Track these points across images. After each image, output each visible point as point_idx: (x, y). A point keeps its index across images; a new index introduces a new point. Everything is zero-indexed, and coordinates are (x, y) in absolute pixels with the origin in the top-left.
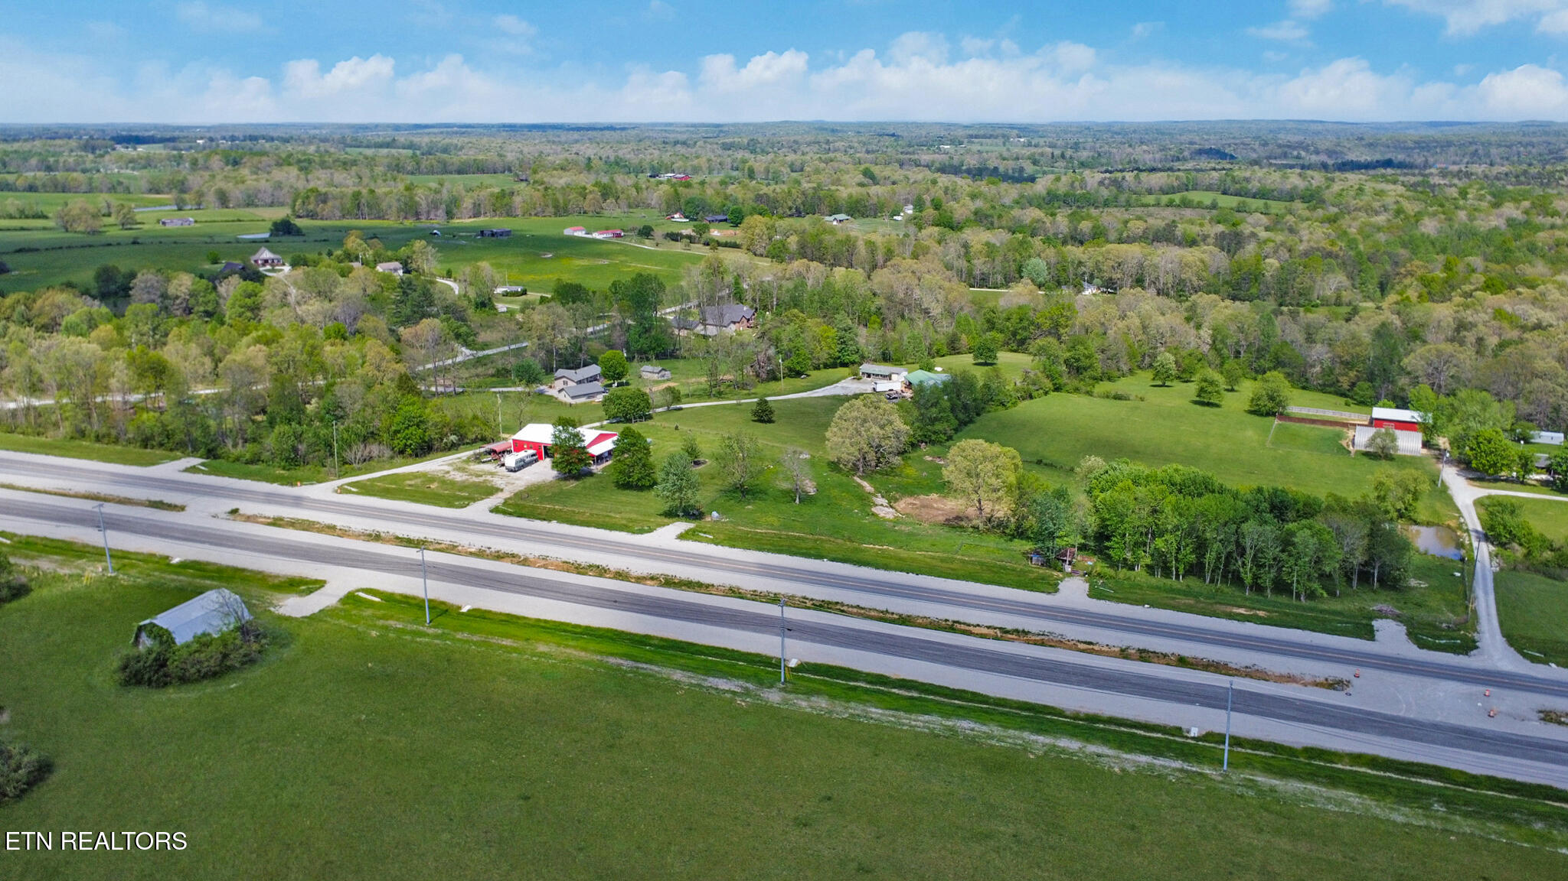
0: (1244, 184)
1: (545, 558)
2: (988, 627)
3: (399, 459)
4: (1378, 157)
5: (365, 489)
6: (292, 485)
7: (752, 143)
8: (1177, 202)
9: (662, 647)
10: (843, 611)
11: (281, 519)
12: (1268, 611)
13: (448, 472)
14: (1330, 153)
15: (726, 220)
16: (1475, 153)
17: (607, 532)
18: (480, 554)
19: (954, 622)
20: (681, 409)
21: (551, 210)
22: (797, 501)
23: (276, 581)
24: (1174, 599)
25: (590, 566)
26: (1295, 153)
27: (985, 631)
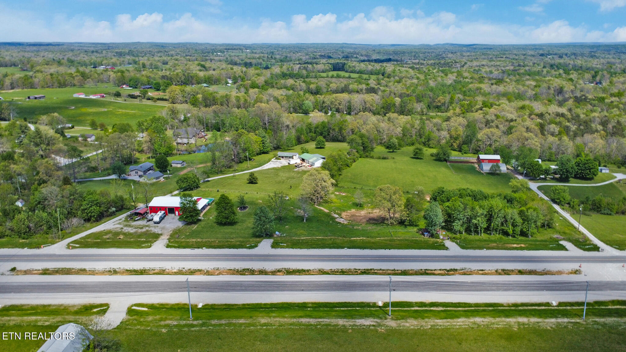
0: (354, 68)
1: (218, 269)
2: (440, 270)
3: (88, 225)
4: (385, 57)
5: (84, 244)
6: (38, 248)
7: (131, 52)
8: (335, 75)
9: (316, 307)
10: (376, 273)
11: (48, 270)
12: (524, 244)
13: (122, 228)
14: (367, 56)
15: (151, 88)
16: (415, 56)
17: (236, 250)
18: (180, 272)
19: (425, 270)
20: (208, 181)
21: (56, 84)
22: (305, 221)
23: (75, 309)
24: (489, 244)
25: (244, 270)
26: (355, 56)
27: (439, 272)
